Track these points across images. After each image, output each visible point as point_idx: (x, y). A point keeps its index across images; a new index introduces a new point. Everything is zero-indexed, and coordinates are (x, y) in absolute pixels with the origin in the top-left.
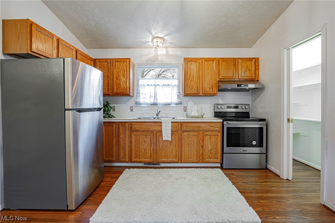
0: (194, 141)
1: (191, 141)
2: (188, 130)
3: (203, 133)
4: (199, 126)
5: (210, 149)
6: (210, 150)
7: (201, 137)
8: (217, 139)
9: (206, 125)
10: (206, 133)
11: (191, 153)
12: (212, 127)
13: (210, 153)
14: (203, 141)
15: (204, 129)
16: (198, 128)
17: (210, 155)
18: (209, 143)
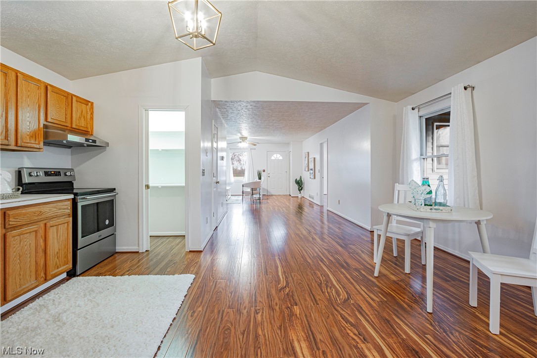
0: (30, 244)
1: (26, 245)
2: (19, 223)
3: (45, 224)
4: (41, 212)
5: (57, 250)
6: (57, 253)
7: (41, 232)
8: (68, 229)
9: (52, 207)
10: (52, 223)
11: (26, 272)
12: (60, 209)
13: (58, 258)
14: (45, 241)
15: (48, 215)
16: (38, 215)
17: (58, 261)
18: (56, 241)
